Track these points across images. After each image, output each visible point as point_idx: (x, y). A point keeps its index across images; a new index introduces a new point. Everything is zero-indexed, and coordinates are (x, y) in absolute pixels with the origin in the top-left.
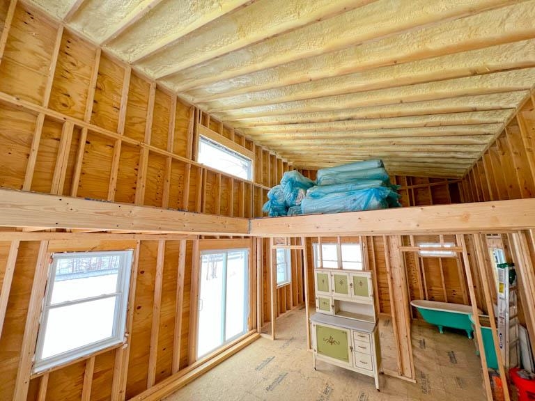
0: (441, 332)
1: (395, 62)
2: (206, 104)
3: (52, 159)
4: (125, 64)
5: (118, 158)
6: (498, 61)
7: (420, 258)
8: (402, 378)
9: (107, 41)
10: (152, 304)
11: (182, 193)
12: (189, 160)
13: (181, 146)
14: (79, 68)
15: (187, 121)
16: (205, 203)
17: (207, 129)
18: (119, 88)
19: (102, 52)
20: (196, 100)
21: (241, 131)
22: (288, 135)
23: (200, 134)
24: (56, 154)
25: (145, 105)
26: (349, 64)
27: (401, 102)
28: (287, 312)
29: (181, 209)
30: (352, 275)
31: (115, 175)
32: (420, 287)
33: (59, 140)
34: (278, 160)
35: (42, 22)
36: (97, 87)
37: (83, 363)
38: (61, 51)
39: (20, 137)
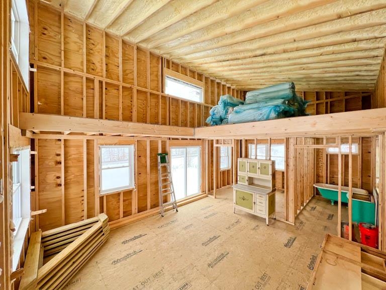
0: (333, 204)
1: (278, 17)
2: (168, 54)
3: (92, 100)
4: (118, 38)
5: (121, 96)
6: (357, 5)
7: (327, 155)
8: (286, 222)
9: (107, 26)
10: (146, 172)
11: (157, 114)
12: (160, 93)
13: (154, 84)
14: (96, 46)
15: (157, 66)
16: (171, 119)
17: (170, 71)
18: (117, 54)
19: (106, 33)
20: (162, 52)
21: (194, 68)
22: (226, 68)
23: (165, 74)
24: (93, 96)
25: (132, 61)
26: (250, 20)
27: (295, 41)
28: (228, 186)
29: (157, 123)
30: (260, 162)
31: (121, 106)
32: (324, 175)
33: (93, 89)
34: (223, 86)
35: (75, 23)
36: (106, 56)
37: (119, 194)
38: (87, 38)
39: (78, 90)
